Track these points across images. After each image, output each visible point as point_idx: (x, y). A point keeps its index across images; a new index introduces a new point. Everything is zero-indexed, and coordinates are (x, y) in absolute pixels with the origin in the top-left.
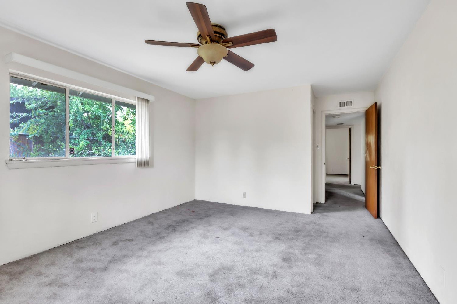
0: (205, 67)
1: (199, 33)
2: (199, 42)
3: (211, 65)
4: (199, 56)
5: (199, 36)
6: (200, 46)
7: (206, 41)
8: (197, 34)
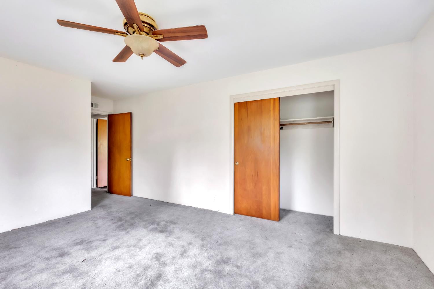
0: (134, 58)
1: (126, 21)
2: (126, 30)
3: (140, 57)
4: (127, 46)
5: (126, 24)
6: (127, 34)
7: (134, 30)
8: (123, 22)
